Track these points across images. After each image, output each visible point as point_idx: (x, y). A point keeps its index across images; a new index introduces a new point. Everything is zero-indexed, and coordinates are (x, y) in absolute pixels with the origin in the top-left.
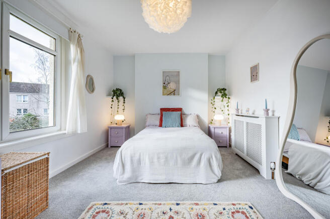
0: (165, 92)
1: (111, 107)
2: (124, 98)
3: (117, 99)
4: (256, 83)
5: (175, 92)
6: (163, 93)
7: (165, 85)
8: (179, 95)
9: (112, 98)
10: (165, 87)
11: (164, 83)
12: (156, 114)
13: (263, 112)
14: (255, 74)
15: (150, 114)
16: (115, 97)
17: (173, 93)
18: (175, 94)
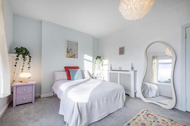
0: (68, 55)
1: (15, 66)
2: (30, 57)
3: (24, 57)
4: (122, 55)
5: (75, 55)
6: (67, 56)
7: (68, 50)
8: (77, 58)
9: (17, 56)
10: (68, 52)
11: (68, 49)
12: (61, 71)
13: (131, 68)
14: (122, 51)
15: (57, 71)
16: (21, 56)
17: (74, 56)
18: (75, 57)
